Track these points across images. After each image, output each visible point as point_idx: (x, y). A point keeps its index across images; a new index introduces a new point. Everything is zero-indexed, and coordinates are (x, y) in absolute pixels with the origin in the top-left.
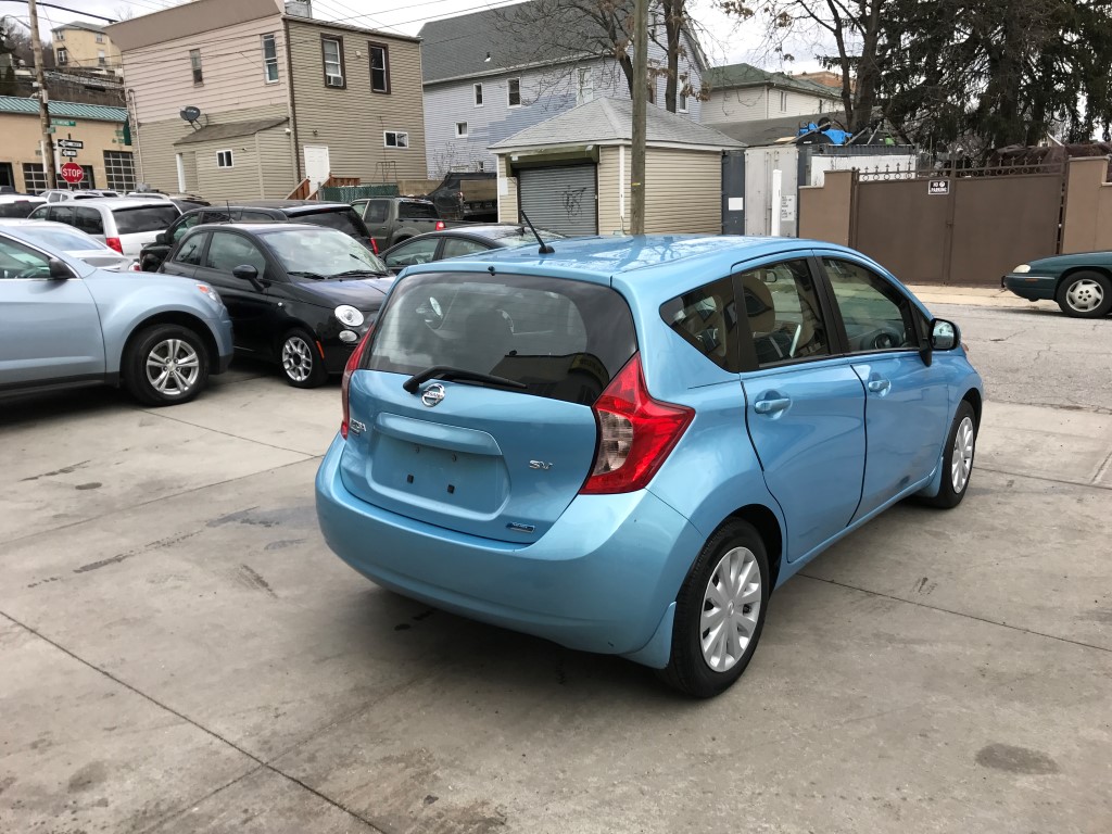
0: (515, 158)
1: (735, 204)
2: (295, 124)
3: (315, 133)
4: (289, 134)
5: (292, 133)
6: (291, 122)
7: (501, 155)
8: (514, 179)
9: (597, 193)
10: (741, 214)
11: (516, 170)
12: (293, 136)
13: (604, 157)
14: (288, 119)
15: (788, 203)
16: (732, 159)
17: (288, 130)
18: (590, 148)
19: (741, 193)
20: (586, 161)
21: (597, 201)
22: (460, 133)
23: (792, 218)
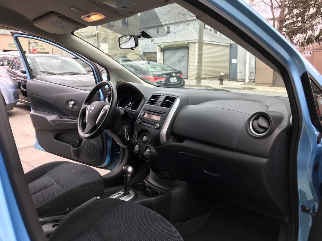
0: (162, 46)
1: (234, 61)
2: (98, 37)
3: (104, 40)
4: (96, 39)
5: (97, 39)
6: (96, 36)
7: (158, 46)
8: (162, 53)
9: (188, 57)
10: (236, 64)
11: (163, 50)
12: (97, 40)
13: (191, 46)
14: (96, 35)
15: (252, 61)
16: (233, 46)
17: (95, 38)
18: (186, 43)
19: (236, 57)
20: (185, 47)
21: (188, 60)
22: (152, 42)
23: (253, 66)
